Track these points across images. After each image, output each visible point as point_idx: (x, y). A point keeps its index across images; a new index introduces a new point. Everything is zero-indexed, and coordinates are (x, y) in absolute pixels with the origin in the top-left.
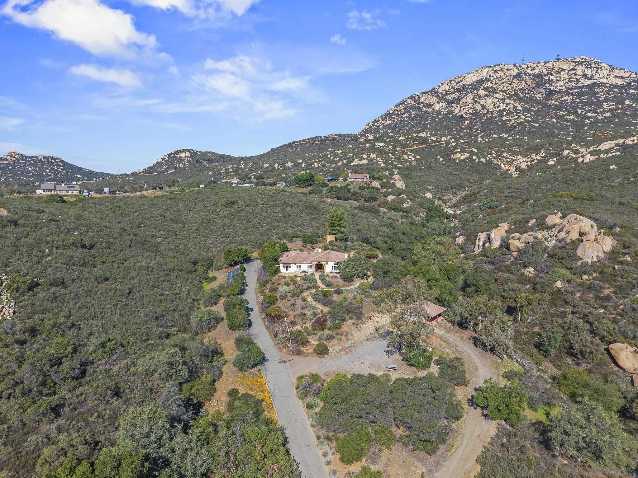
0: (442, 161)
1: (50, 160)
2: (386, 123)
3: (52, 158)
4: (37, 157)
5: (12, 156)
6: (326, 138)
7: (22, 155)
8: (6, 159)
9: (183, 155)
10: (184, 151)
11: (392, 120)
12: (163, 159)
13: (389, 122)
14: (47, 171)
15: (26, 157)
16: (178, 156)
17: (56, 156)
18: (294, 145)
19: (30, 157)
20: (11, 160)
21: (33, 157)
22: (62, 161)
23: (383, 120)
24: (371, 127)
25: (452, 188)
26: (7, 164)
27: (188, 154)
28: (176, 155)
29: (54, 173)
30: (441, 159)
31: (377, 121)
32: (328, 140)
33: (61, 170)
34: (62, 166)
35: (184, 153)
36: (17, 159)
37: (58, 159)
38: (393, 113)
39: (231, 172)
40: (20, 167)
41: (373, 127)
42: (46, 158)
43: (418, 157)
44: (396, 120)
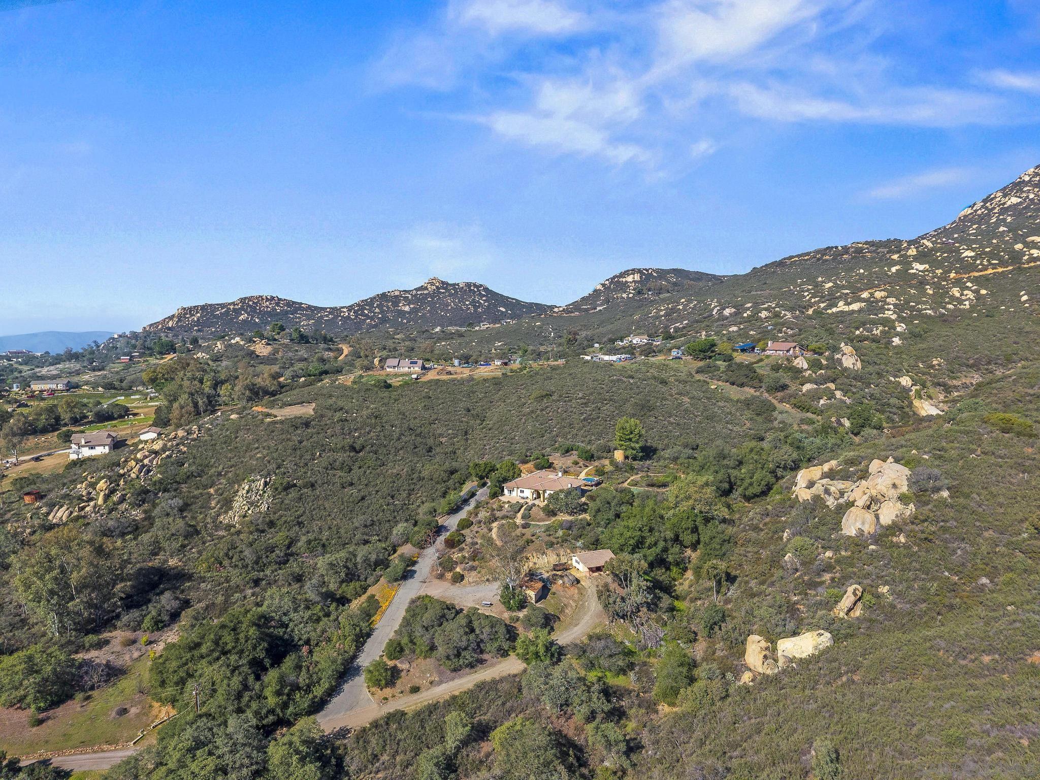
0: (1026, 302)
1: (472, 288)
2: (1009, 203)
3: (475, 285)
4: (458, 285)
5: (432, 284)
6: (846, 250)
7: (443, 283)
8: (426, 288)
9: (630, 279)
10: (634, 271)
11: (1024, 195)
12: (603, 285)
13: (1015, 200)
14: (467, 303)
15: (447, 284)
16: (624, 280)
17: (479, 282)
18: (788, 262)
19: (451, 285)
20: (431, 288)
21: (454, 285)
22: (486, 289)
23: (1005, 196)
24: (976, 211)
25: (989, 363)
26: (426, 294)
27: (637, 277)
28: (621, 280)
29: (475, 306)
30: (1025, 298)
31: (992, 199)
32: (847, 253)
33: (482, 302)
34: (484, 296)
35: (632, 276)
36: (437, 287)
37: (481, 286)
38: (1030, 181)
39: (662, 316)
40: (440, 298)
41: (979, 212)
42: (468, 285)
43: (983, 292)
44: (1032, 196)
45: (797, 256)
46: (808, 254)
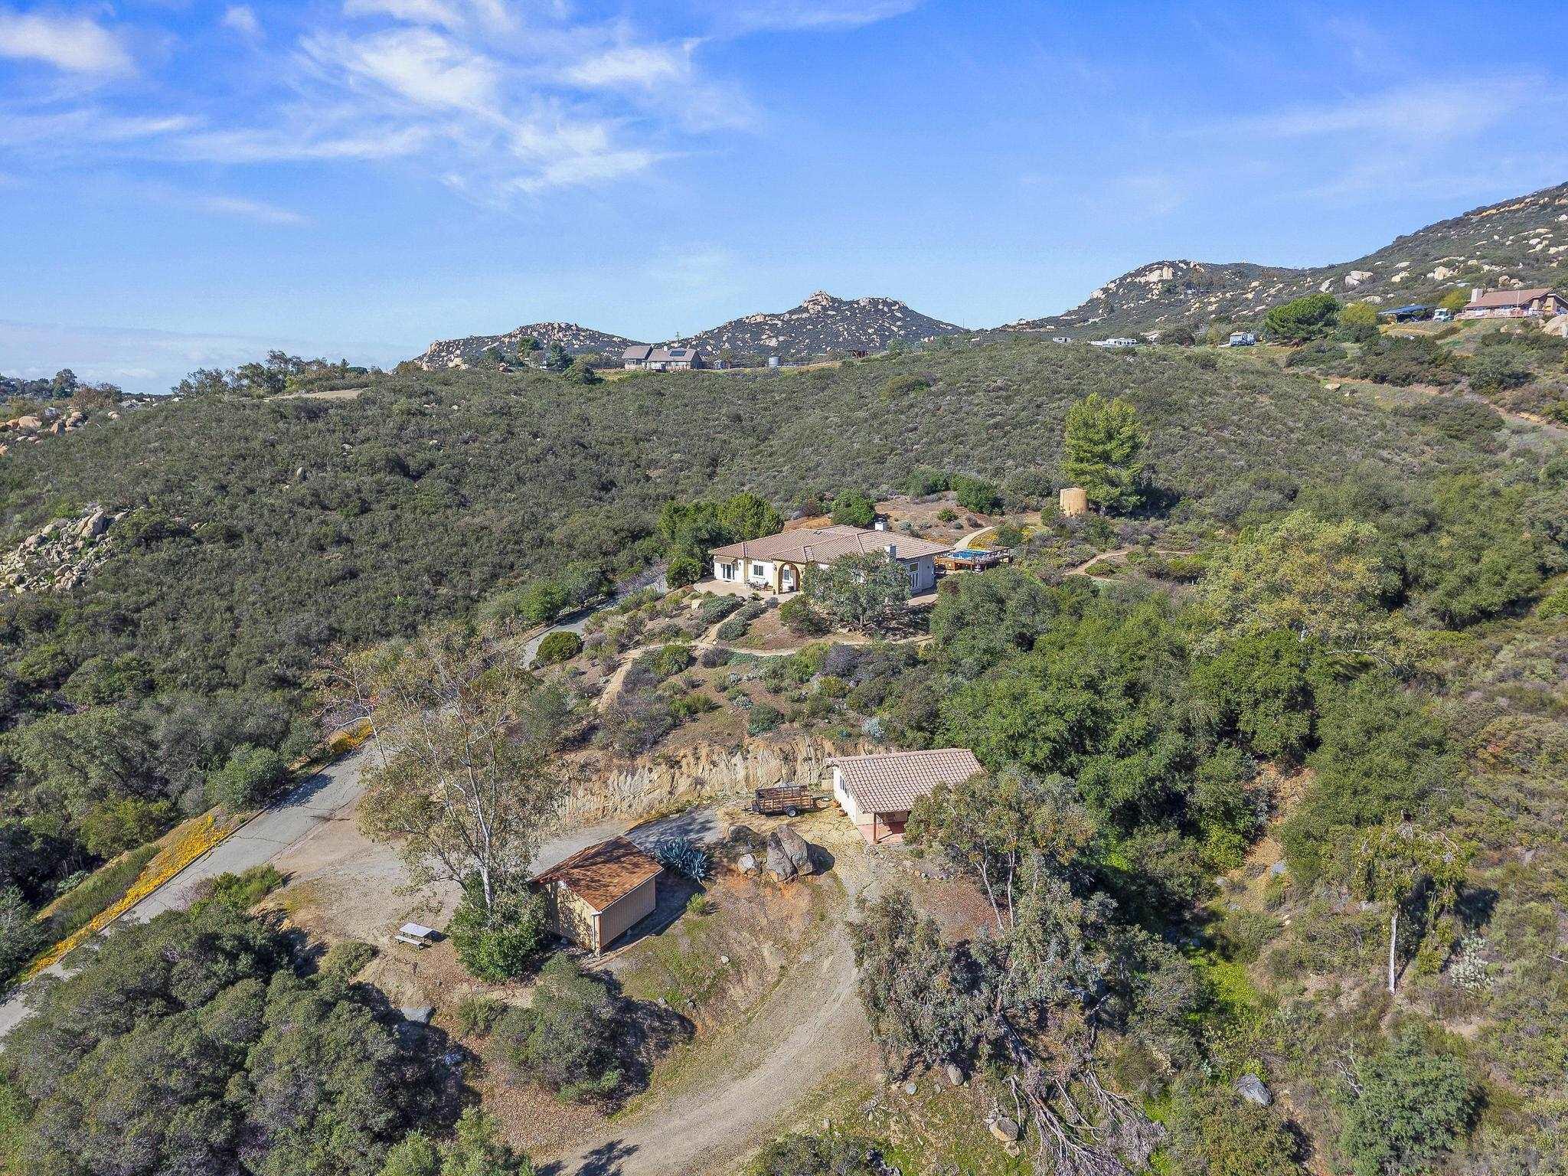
1: (880, 307)
3: (885, 302)
4: (857, 303)
5: (815, 302)
7: (834, 300)
8: (806, 310)
9: (1153, 277)
10: (1161, 265)
12: (1105, 290)
14: (870, 331)
15: (840, 302)
16: (1143, 280)
17: (892, 297)
19: (846, 303)
20: (814, 309)
21: (851, 303)
22: (904, 309)
26: (805, 320)
27: (1167, 273)
28: (1137, 280)
29: (882, 337)
33: (895, 329)
34: (899, 319)
35: (1158, 272)
36: (824, 307)
37: (896, 303)
40: (826, 323)
42: (874, 302)
45: (1492, 207)
46: (1519, 201)
